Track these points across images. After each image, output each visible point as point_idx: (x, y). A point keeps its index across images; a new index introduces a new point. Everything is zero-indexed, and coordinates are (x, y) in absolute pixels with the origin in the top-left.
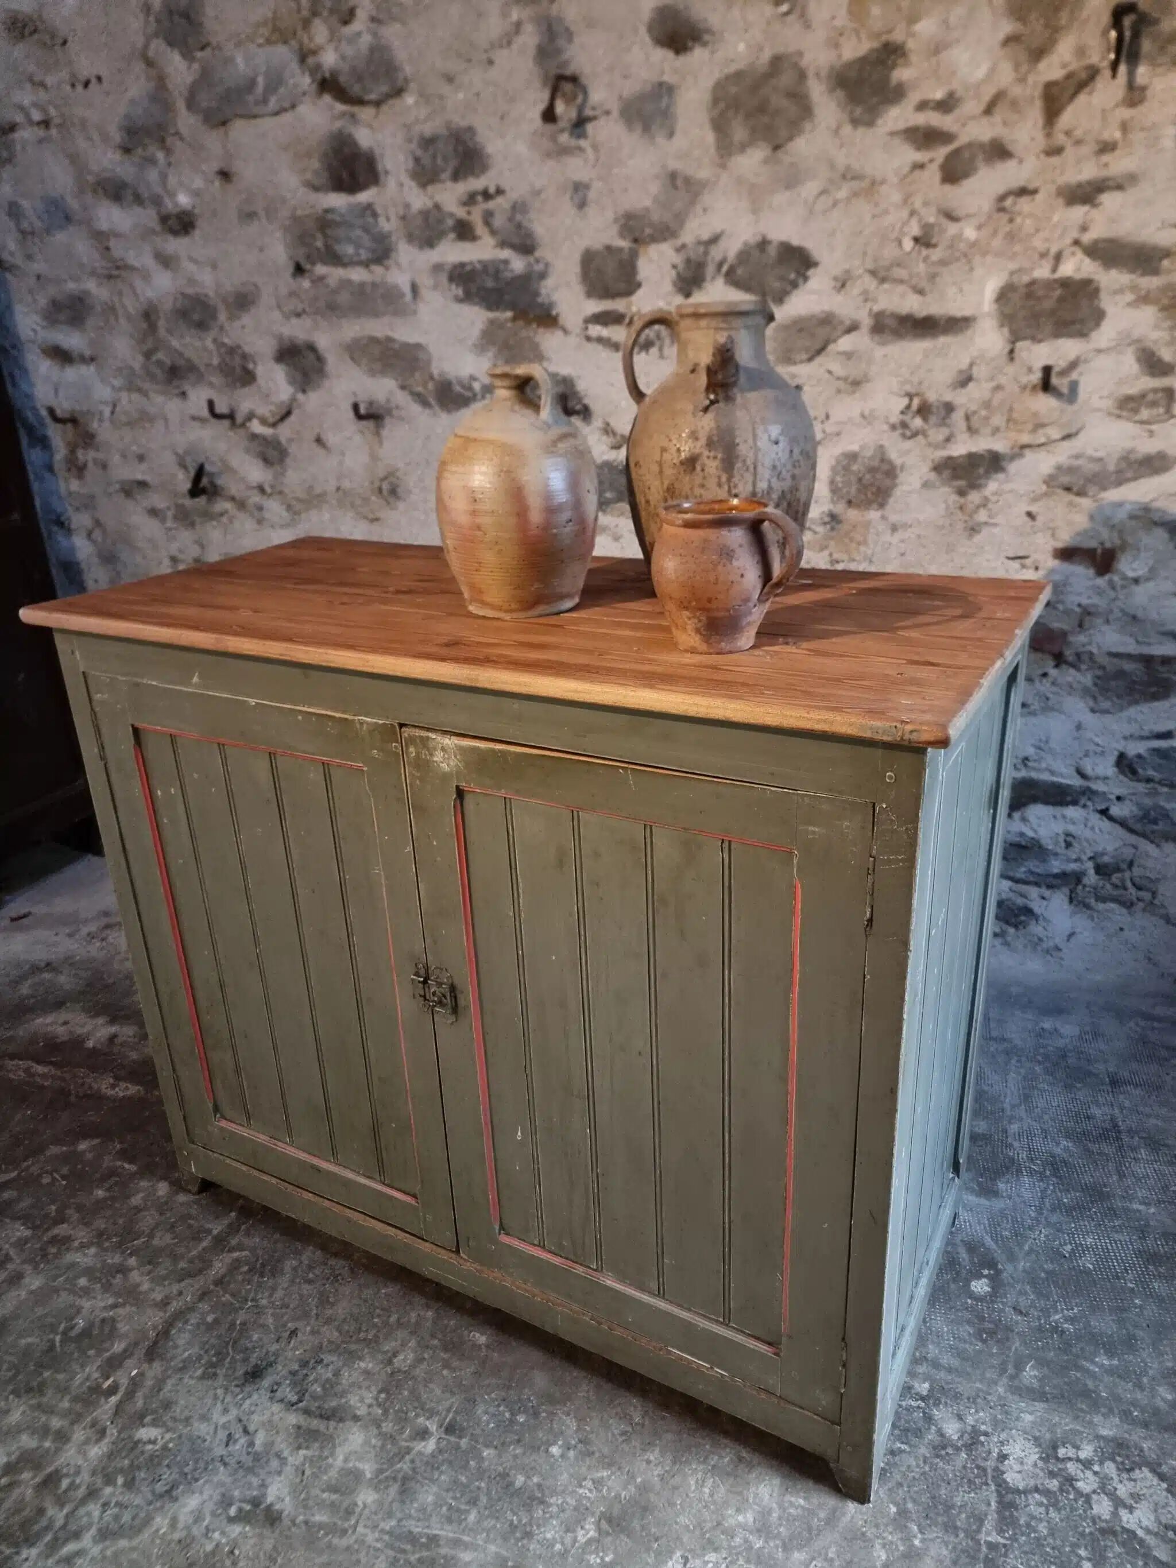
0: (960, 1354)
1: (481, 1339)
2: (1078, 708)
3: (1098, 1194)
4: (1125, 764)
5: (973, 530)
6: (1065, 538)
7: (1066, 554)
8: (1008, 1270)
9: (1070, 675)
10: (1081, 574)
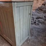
0: (26, 44)
1: (3, 39)
2: (42, 13)
3: (37, 38)
4: (45, 17)
5: (38, 3)
6: (43, 3)
7: (42, 4)
8: (30, 41)
9: (42, 12)
10: (43, 5)
